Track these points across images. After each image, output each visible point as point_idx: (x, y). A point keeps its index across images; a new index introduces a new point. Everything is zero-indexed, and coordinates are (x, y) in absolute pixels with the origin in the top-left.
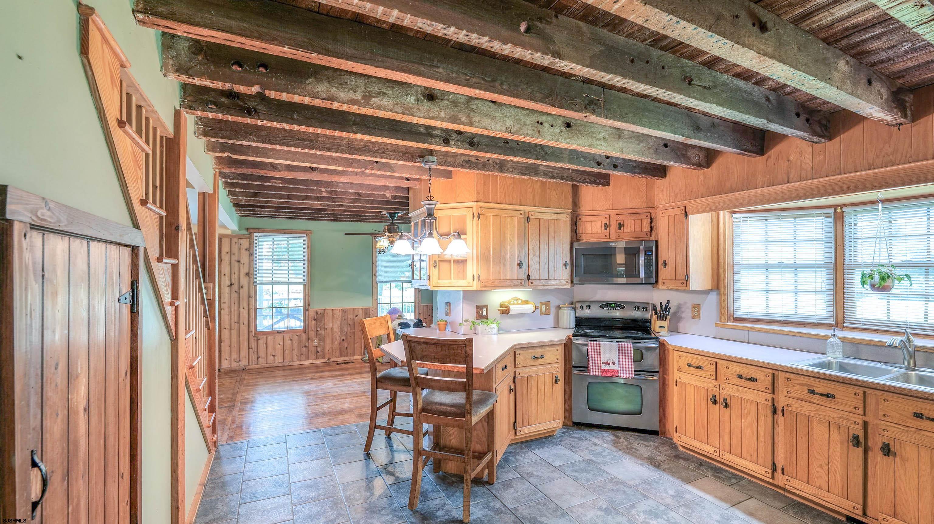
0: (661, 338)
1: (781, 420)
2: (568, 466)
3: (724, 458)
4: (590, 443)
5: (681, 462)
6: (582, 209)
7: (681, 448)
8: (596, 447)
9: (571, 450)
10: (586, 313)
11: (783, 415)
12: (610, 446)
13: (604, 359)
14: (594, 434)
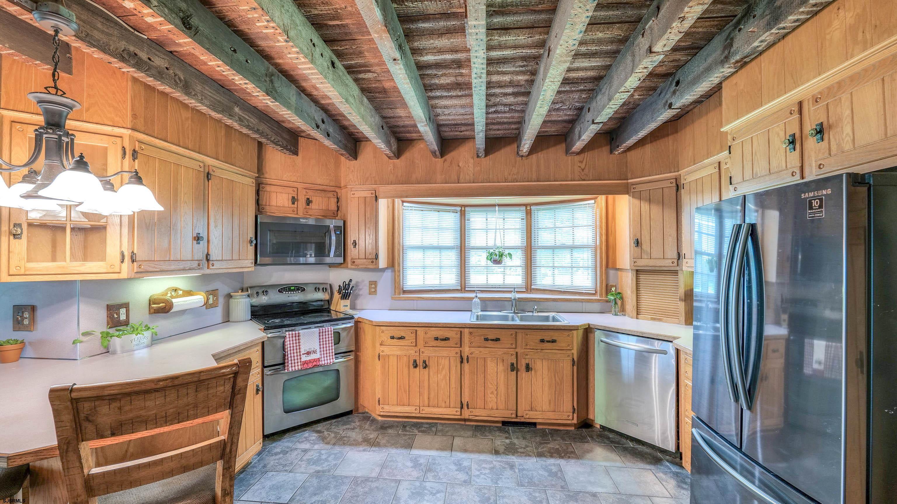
0: (356, 317)
1: (466, 366)
2: (301, 494)
3: (424, 412)
4: (299, 451)
5: (390, 431)
6: (267, 176)
7: (380, 418)
8: (309, 453)
9: (286, 471)
10: (264, 300)
11: (468, 362)
12: (321, 445)
13: (304, 348)
14: (294, 439)
